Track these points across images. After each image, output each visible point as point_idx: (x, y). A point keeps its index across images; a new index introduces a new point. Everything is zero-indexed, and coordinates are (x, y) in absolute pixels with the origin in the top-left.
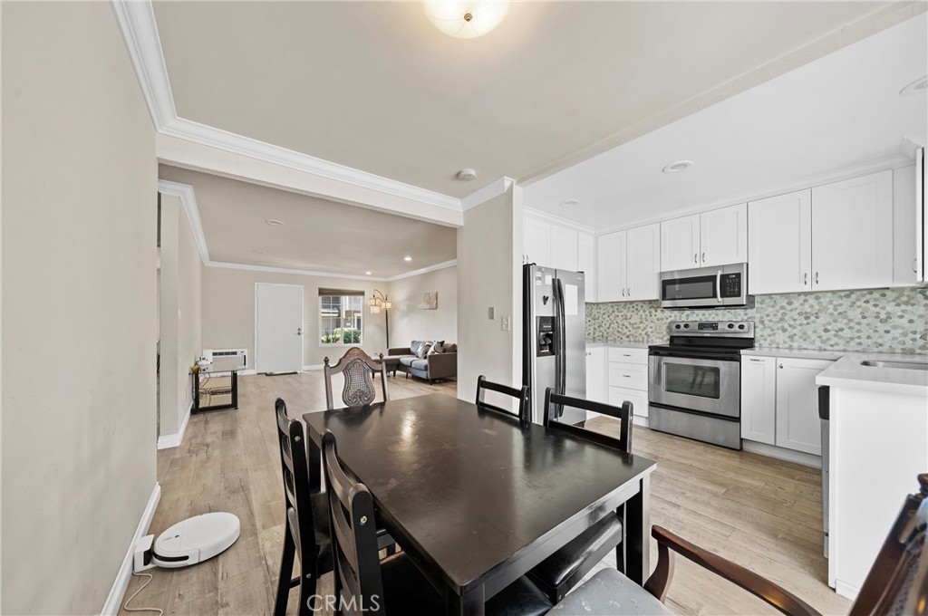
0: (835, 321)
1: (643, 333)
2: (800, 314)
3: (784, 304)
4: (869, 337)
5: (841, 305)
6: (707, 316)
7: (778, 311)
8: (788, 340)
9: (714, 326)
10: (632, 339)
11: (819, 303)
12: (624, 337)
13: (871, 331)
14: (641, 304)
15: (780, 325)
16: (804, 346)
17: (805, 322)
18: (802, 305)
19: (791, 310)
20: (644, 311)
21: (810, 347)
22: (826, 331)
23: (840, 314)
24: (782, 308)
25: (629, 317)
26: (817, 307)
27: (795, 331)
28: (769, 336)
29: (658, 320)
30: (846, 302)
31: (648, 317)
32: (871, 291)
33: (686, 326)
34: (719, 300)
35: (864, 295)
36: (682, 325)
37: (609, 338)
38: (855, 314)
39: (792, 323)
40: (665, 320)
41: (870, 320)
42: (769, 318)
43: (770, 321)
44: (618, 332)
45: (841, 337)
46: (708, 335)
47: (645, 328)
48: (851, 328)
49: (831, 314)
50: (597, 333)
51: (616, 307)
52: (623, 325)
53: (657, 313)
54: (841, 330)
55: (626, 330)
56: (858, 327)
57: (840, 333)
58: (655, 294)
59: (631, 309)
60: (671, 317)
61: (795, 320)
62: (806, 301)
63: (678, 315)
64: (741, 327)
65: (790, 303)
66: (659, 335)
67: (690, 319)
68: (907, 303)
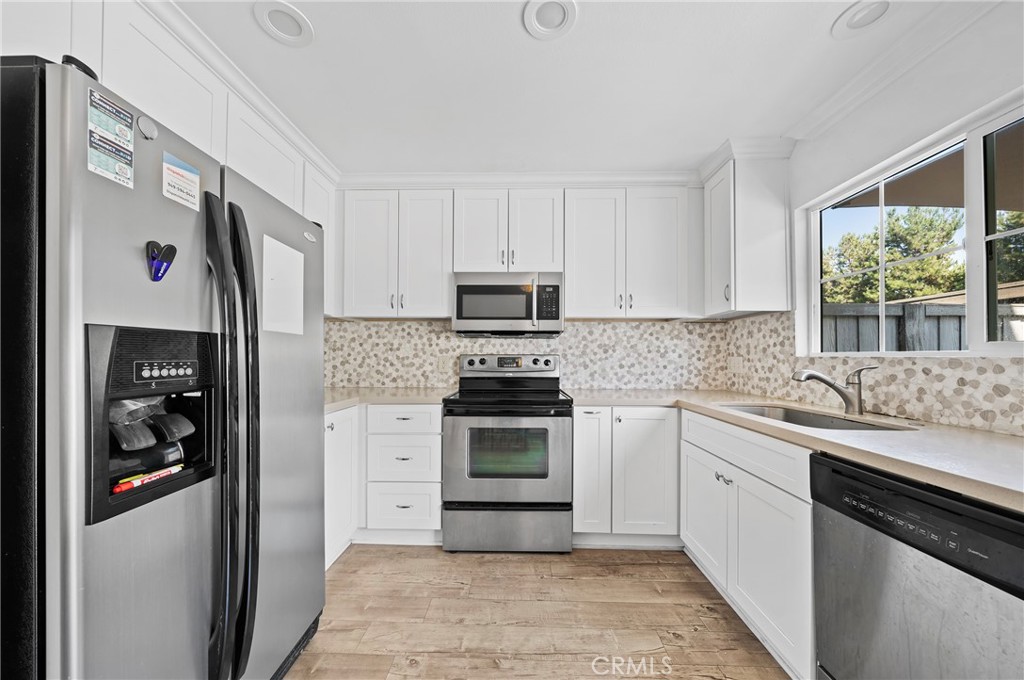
0: (628, 355)
1: (419, 373)
2: (600, 346)
4: (653, 374)
5: (632, 337)
6: (506, 347)
7: (580, 342)
8: (589, 379)
9: (514, 361)
10: (401, 384)
11: (616, 334)
12: (387, 381)
13: (654, 366)
14: (415, 325)
15: (582, 360)
16: (603, 386)
17: (604, 356)
18: (601, 335)
19: (592, 342)
20: (421, 337)
21: (608, 386)
22: (621, 366)
23: (632, 347)
24: (584, 338)
25: (395, 346)
26: (614, 338)
27: (596, 368)
28: (572, 374)
29: (441, 351)
30: (637, 333)
31: (427, 346)
32: (654, 321)
33: (482, 362)
34: (535, 323)
35: (649, 327)
36: (477, 360)
37: (362, 384)
38: (642, 347)
39: (593, 357)
40: (451, 353)
41: (654, 354)
42: (571, 351)
43: (573, 355)
44: (378, 372)
45: (633, 374)
46: (511, 375)
47: (421, 366)
48: (640, 363)
49: (625, 348)
50: (339, 375)
51: (374, 330)
52: (386, 360)
53: (439, 342)
54: (633, 365)
55: (391, 370)
56: (645, 362)
57: (632, 369)
58: (445, 308)
59: (400, 333)
60: (459, 347)
61: (595, 354)
62: (604, 330)
63: (470, 345)
64: (547, 363)
65: (591, 333)
66: (441, 377)
67: (485, 351)
68: (677, 337)
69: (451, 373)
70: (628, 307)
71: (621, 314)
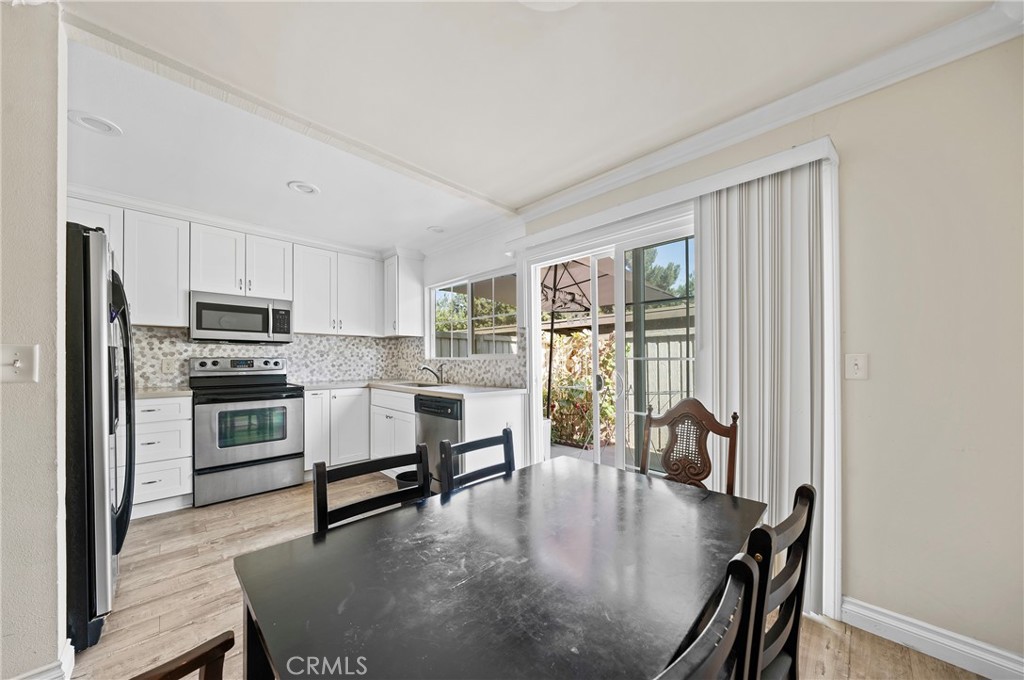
0: (338, 358)
2: (317, 352)
3: (307, 343)
5: (341, 346)
6: (236, 351)
7: (302, 349)
9: (249, 363)
11: (329, 344)
15: (304, 362)
17: (321, 359)
18: (319, 344)
19: (312, 349)
22: (333, 366)
23: (340, 353)
24: (306, 346)
26: (328, 347)
27: (314, 367)
28: (296, 371)
29: (165, 355)
30: (343, 344)
32: (355, 337)
33: (215, 363)
34: (271, 336)
35: (352, 340)
36: (209, 362)
38: (347, 353)
39: (312, 360)
40: (177, 356)
41: (355, 358)
42: (295, 355)
43: (297, 358)
46: (244, 373)
48: (346, 363)
49: (336, 353)
53: (162, 346)
54: (341, 365)
56: (349, 363)
58: (180, 319)
60: (186, 351)
61: (314, 357)
62: (321, 341)
63: (198, 349)
64: (276, 364)
65: (311, 343)
66: (165, 377)
67: (215, 355)
68: (369, 347)
69: (176, 373)
70: (339, 328)
71: (334, 332)
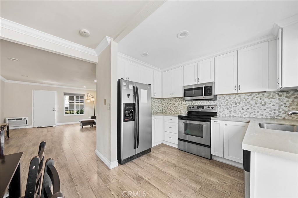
0: (246, 105)
1: (179, 110)
2: (233, 102)
3: (228, 99)
4: (258, 112)
5: (248, 99)
6: (201, 103)
7: (225, 101)
8: (229, 113)
9: (203, 107)
10: (175, 112)
11: (240, 98)
12: (172, 112)
13: (259, 109)
14: (178, 99)
15: (226, 107)
16: (235, 115)
17: (235, 106)
18: (234, 99)
19: (230, 101)
20: (179, 102)
21: (237, 116)
22: (243, 109)
23: (248, 102)
25: (174, 104)
26: (239, 100)
27: (232, 109)
28: (222, 111)
29: (184, 105)
30: (250, 98)
31: (181, 104)
32: (259, 93)
33: (193, 107)
34: (204, 97)
35: (256, 95)
37: (168, 112)
38: (253, 102)
39: (230, 106)
40: (186, 105)
41: (258, 105)
42: (222, 104)
43: (223, 105)
44: (171, 110)
45: (248, 112)
46: (201, 111)
47: (179, 108)
48: (252, 108)
49: (245, 103)
50: (164, 110)
51: (170, 100)
52: (172, 107)
53: (183, 102)
54: (248, 109)
55: (173, 109)
56: (254, 108)
57: (248, 110)
58: (182, 95)
59: (175, 101)
60: (188, 104)
61: (231, 105)
62: (235, 97)
63: (191, 103)
64: (212, 108)
65: (230, 98)
66: (184, 111)
67: (195, 105)
68: (272, 98)
69: (186, 110)
70: (239, 90)
71: (236, 92)
